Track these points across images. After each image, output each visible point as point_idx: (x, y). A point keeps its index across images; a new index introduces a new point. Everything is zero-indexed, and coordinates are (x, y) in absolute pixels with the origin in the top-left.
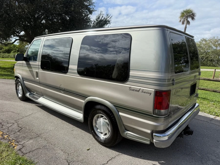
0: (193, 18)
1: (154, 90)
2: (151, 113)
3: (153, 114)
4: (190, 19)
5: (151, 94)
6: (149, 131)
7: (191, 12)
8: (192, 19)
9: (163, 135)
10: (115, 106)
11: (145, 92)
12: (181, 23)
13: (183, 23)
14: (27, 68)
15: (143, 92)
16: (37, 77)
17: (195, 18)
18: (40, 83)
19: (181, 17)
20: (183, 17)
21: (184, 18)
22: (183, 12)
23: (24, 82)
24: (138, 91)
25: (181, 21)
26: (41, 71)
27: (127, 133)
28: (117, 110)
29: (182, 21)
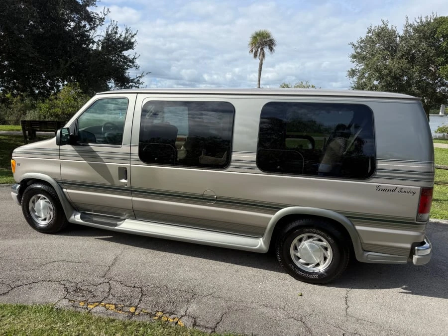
0: (271, 49)
1: (419, 188)
2: (414, 220)
3: (416, 221)
4: (266, 50)
5: (414, 193)
6: (409, 246)
7: (269, 37)
8: (269, 48)
9: (424, 247)
10: (348, 217)
11: (405, 192)
12: (252, 55)
13: (255, 56)
14: (82, 159)
15: (401, 191)
16: (120, 178)
17: (274, 48)
18: (130, 191)
19: (252, 44)
20: (255, 45)
21: (257, 46)
22: (255, 35)
23: (65, 190)
24: (394, 191)
25: (252, 51)
26: (138, 166)
27: (368, 255)
28: (352, 223)
29: (254, 51)
